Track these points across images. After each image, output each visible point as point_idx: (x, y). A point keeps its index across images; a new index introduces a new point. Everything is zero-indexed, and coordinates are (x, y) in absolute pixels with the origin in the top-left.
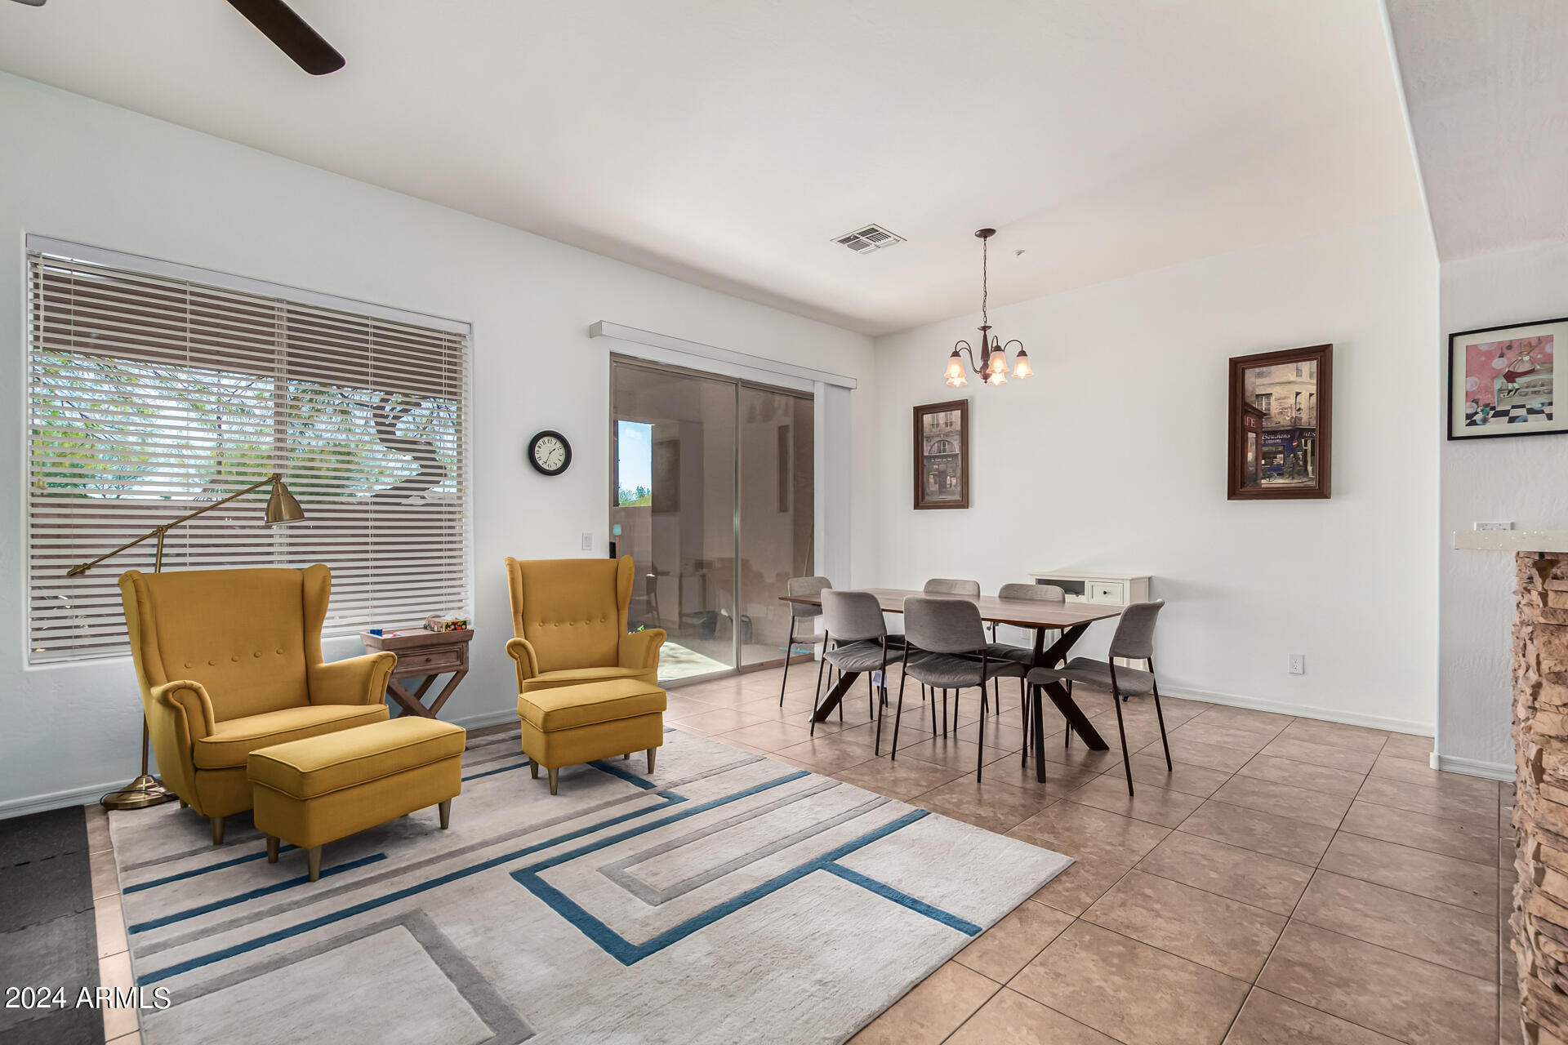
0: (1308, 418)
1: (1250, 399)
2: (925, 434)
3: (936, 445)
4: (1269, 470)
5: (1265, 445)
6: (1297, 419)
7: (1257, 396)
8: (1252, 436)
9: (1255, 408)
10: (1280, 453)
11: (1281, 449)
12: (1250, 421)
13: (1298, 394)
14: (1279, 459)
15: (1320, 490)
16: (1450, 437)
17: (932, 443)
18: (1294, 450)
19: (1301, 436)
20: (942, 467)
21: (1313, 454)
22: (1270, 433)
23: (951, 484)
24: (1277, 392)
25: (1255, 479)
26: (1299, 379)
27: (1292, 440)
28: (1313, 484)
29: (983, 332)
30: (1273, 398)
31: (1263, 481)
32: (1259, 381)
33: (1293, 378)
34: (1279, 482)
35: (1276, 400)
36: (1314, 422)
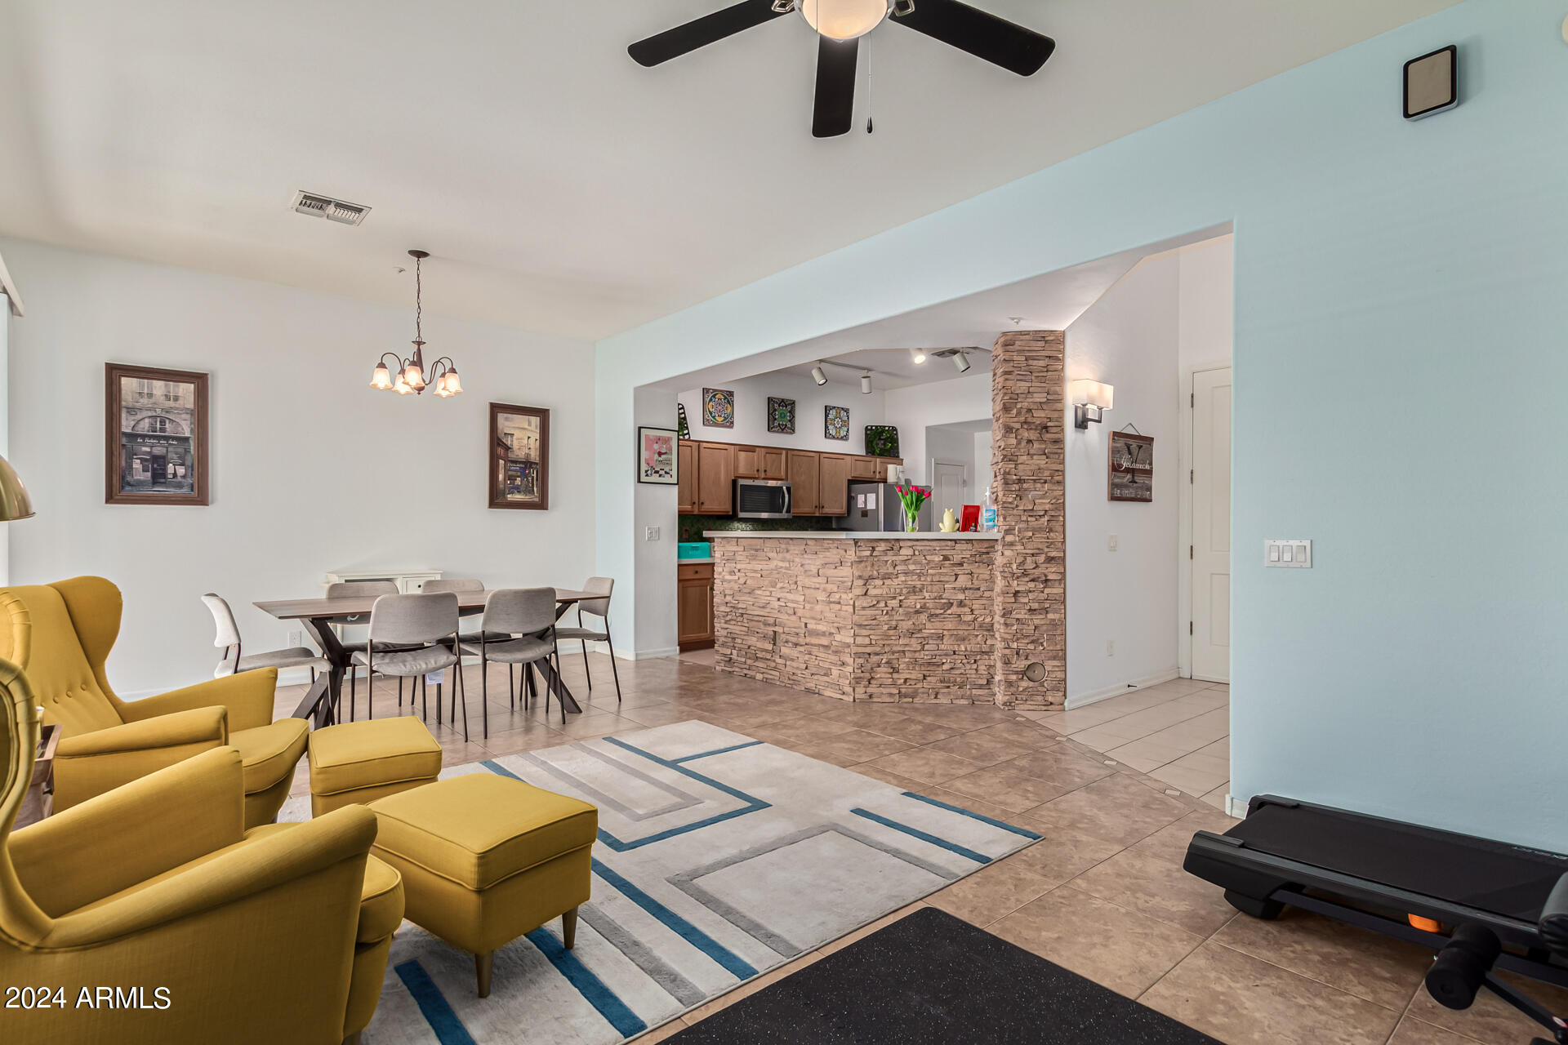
0: (534, 455)
1: (501, 435)
2: (123, 403)
3: (147, 420)
4: (512, 488)
5: (509, 470)
6: (528, 455)
7: (505, 434)
8: (502, 462)
9: (503, 442)
10: (519, 477)
11: (519, 474)
12: (501, 451)
13: (529, 438)
14: (518, 481)
15: (542, 505)
16: (639, 481)
17: (139, 417)
18: (526, 476)
19: (531, 467)
20: (158, 451)
21: (537, 480)
22: (513, 462)
23: (175, 475)
24: (517, 434)
25: (504, 494)
26: (529, 428)
27: (525, 468)
28: (537, 500)
29: (417, 346)
30: (515, 437)
31: (509, 496)
32: (507, 423)
33: (526, 427)
34: (518, 497)
35: (517, 439)
36: (538, 459)
